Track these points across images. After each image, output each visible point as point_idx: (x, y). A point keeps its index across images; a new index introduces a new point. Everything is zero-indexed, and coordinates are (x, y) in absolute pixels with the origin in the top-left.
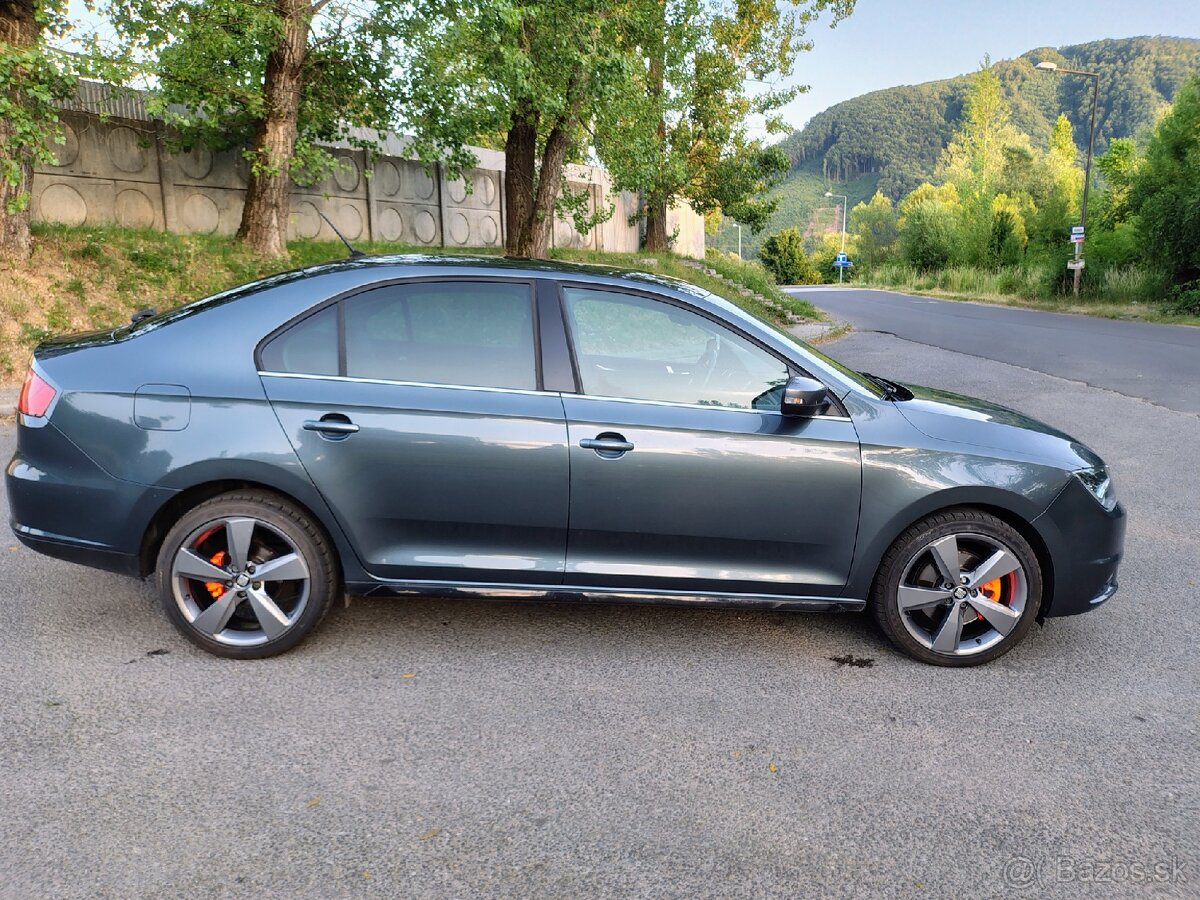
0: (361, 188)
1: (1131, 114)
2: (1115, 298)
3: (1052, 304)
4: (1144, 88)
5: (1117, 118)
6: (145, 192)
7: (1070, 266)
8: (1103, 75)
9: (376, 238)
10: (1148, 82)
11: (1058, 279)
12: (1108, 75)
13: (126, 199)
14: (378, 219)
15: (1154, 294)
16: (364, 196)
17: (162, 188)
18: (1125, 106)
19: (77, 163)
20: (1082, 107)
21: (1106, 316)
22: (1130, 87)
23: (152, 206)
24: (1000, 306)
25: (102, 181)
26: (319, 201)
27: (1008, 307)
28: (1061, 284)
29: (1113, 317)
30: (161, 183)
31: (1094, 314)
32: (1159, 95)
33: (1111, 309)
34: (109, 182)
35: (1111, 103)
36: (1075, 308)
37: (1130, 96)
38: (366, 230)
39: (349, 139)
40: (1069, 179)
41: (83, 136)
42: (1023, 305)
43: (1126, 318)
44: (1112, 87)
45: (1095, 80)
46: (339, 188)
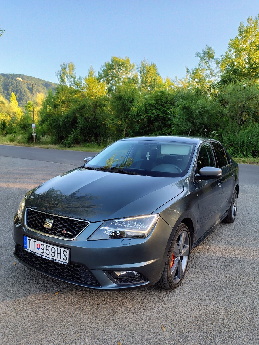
1: (23, 95)
2: (45, 143)
3: (29, 145)
4: (25, 88)
5: (19, 95)
7: (32, 135)
8: (14, 83)
10: (26, 87)
11: (29, 138)
12: (15, 83)
15: (54, 142)
18: (21, 93)
20: (9, 91)
21: (46, 148)
22: (21, 87)
24: (12, 146)
27: (14, 146)
28: (30, 140)
29: (48, 148)
31: (42, 148)
32: (29, 91)
33: (45, 146)
35: (17, 91)
36: (35, 146)
37: (22, 90)
40: (19, 111)
42: (19, 146)
43: (50, 148)
44: (17, 87)
45: (12, 84)
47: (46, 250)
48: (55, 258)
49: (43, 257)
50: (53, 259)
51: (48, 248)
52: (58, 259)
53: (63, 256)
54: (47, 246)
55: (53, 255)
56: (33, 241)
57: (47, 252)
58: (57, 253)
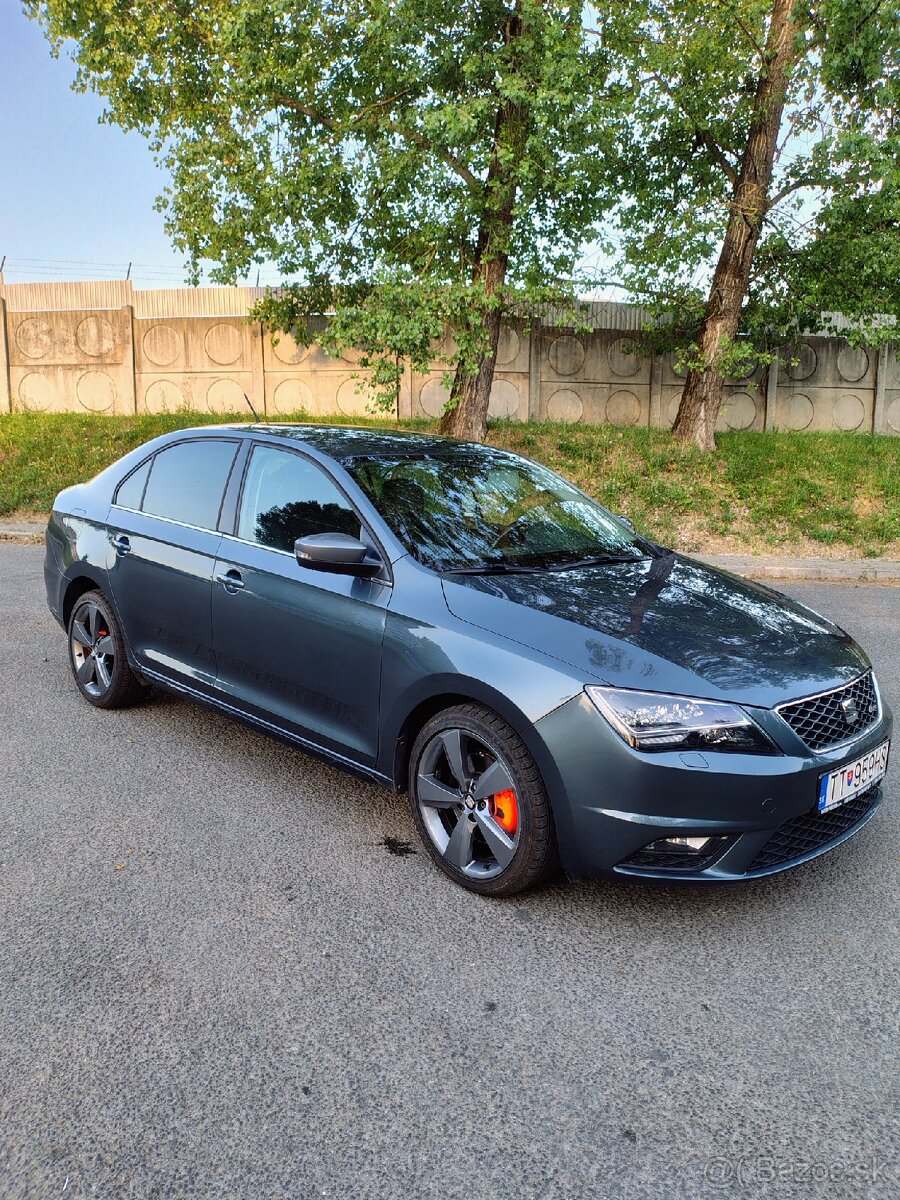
0: (869, 377)
6: (637, 394)
9: (878, 429)
13: (618, 400)
14: (886, 409)
16: (871, 386)
17: (651, 389)
19: (581, 371)
23: (640, 405)
25: (599, 385)
26: (815, 392)
30: (650, 384)
34: (605, 385)
38: (868, 422)
39: (830, 329)
41: (590, 348)
46: (841, 379)
47: (863, 771)
54: (863, 762)
56: (841, 773)
58: (876, 763)
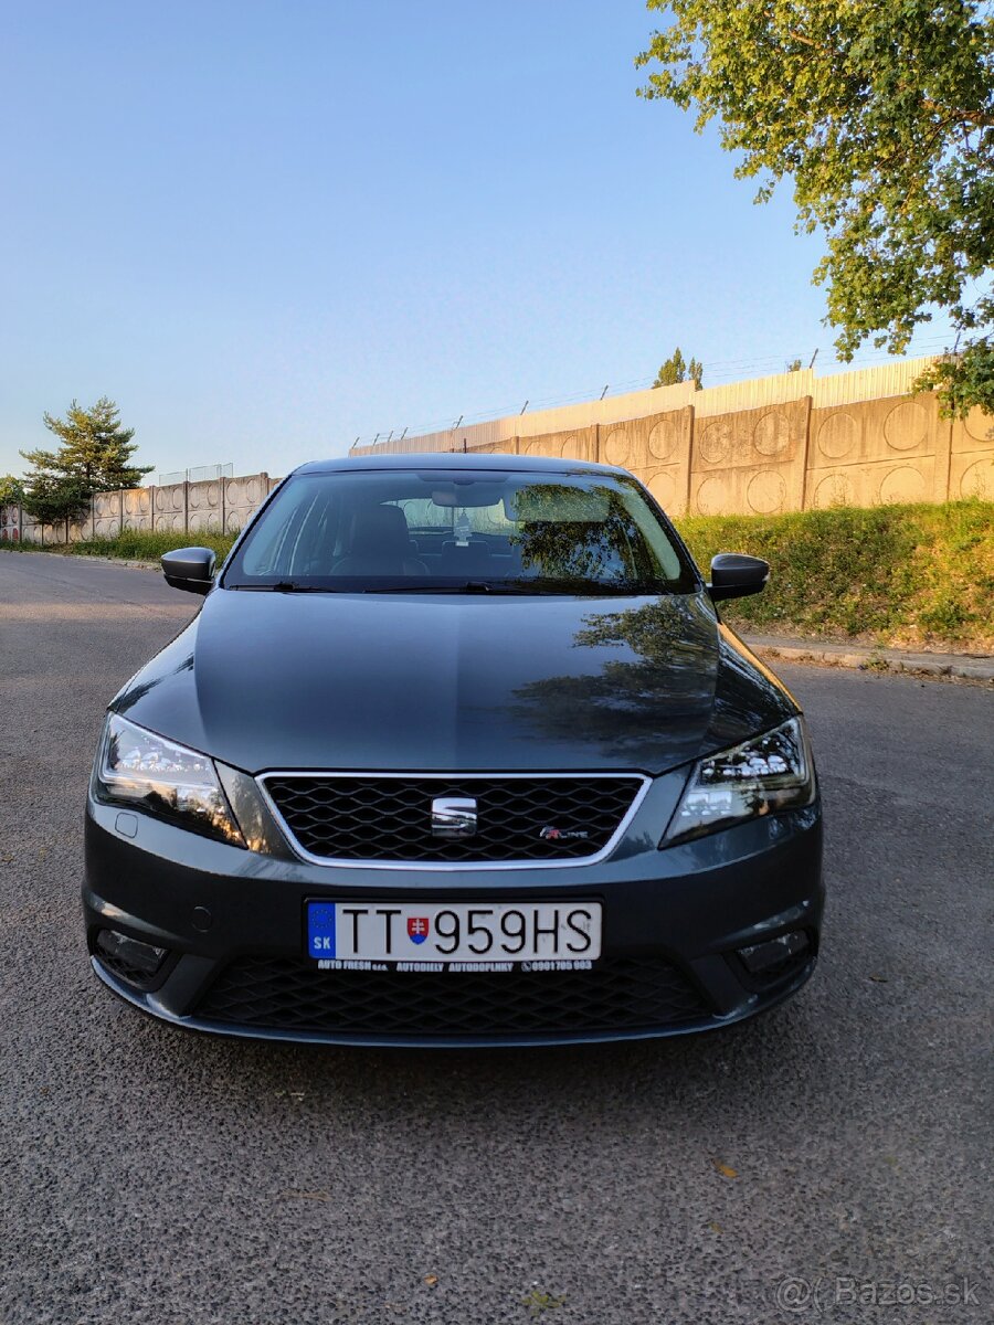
47: (472, 931)
48: (526, 955)
49: (452, 968)
50: (517, 964)
51: (478, 921)
52: (543, 955)
53: (567, 936)
54: (471, 913)
55: (514, 943)
56: (379, 912)
57: (480, 941)
58: (537, 932)
